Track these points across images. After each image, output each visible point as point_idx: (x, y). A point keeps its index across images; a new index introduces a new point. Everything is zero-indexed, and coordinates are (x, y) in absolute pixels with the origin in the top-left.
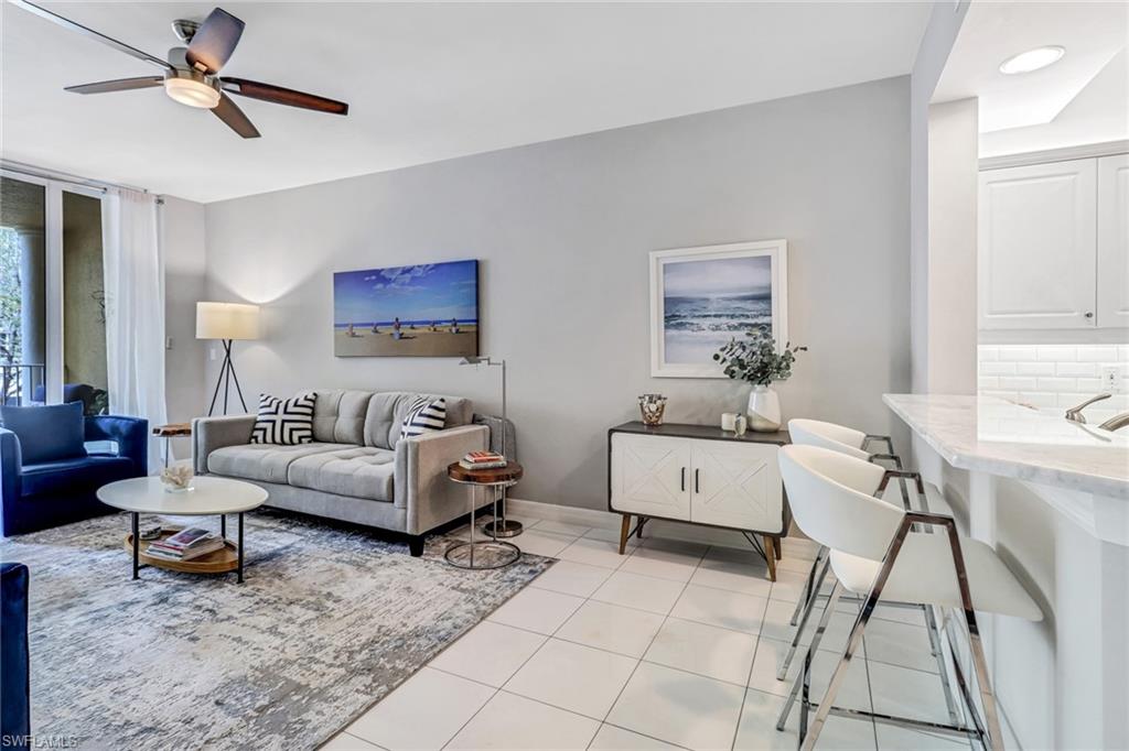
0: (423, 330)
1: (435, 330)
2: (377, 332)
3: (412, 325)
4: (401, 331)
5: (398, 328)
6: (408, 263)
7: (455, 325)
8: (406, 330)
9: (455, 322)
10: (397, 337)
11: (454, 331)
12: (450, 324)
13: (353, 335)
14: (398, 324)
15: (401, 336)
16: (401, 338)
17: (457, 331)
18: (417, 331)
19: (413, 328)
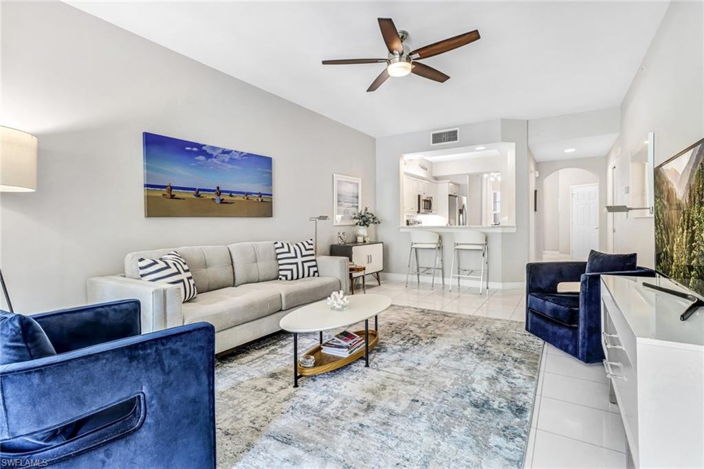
0: (239, 198)
1: (248, 199)
2: (199, 196)
3: (231, 193)
4: (221, 197)
5: (219, 194)
6: (228, 147)
7: (261, 197)
8: (226, 197)
9: (260, 195)
10: (218, 202)
11: (260, 200)
12: (257, 196)
13: (173, 197)
14: (219, 192)
15: (222, 201)
16: (221, 203)
17: (262, 200)
18: (235, 198)
19: (231, 196)
